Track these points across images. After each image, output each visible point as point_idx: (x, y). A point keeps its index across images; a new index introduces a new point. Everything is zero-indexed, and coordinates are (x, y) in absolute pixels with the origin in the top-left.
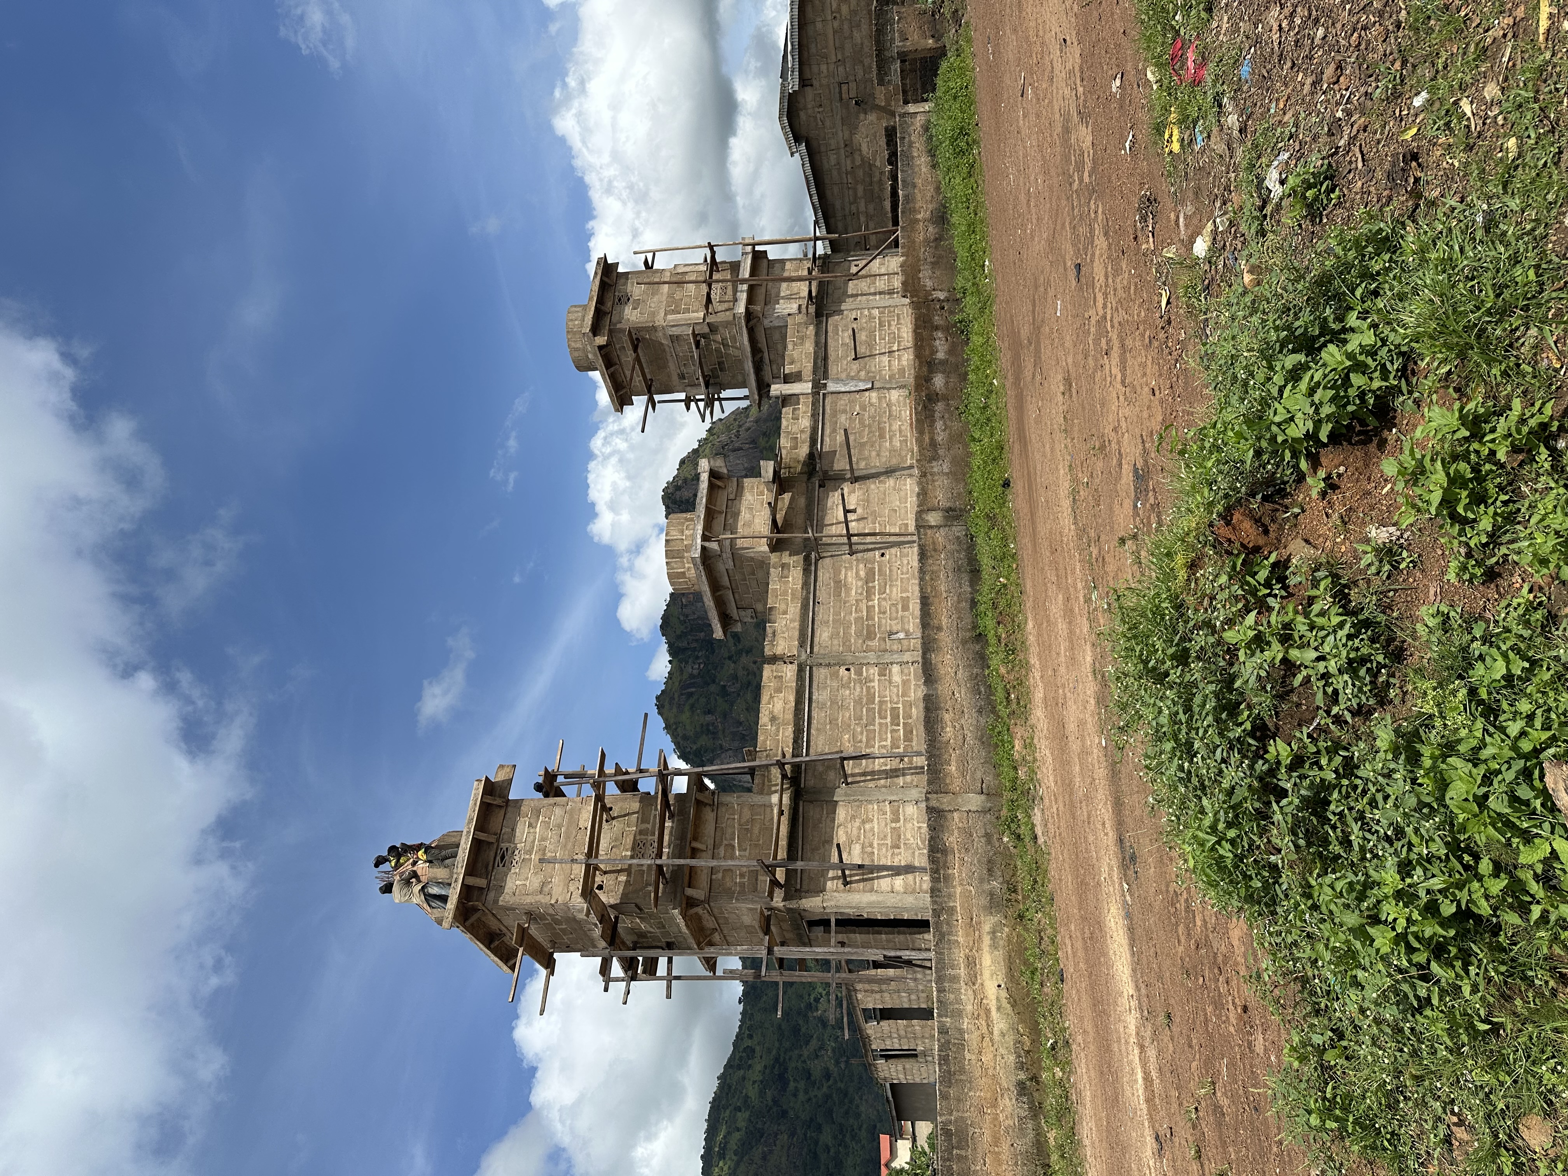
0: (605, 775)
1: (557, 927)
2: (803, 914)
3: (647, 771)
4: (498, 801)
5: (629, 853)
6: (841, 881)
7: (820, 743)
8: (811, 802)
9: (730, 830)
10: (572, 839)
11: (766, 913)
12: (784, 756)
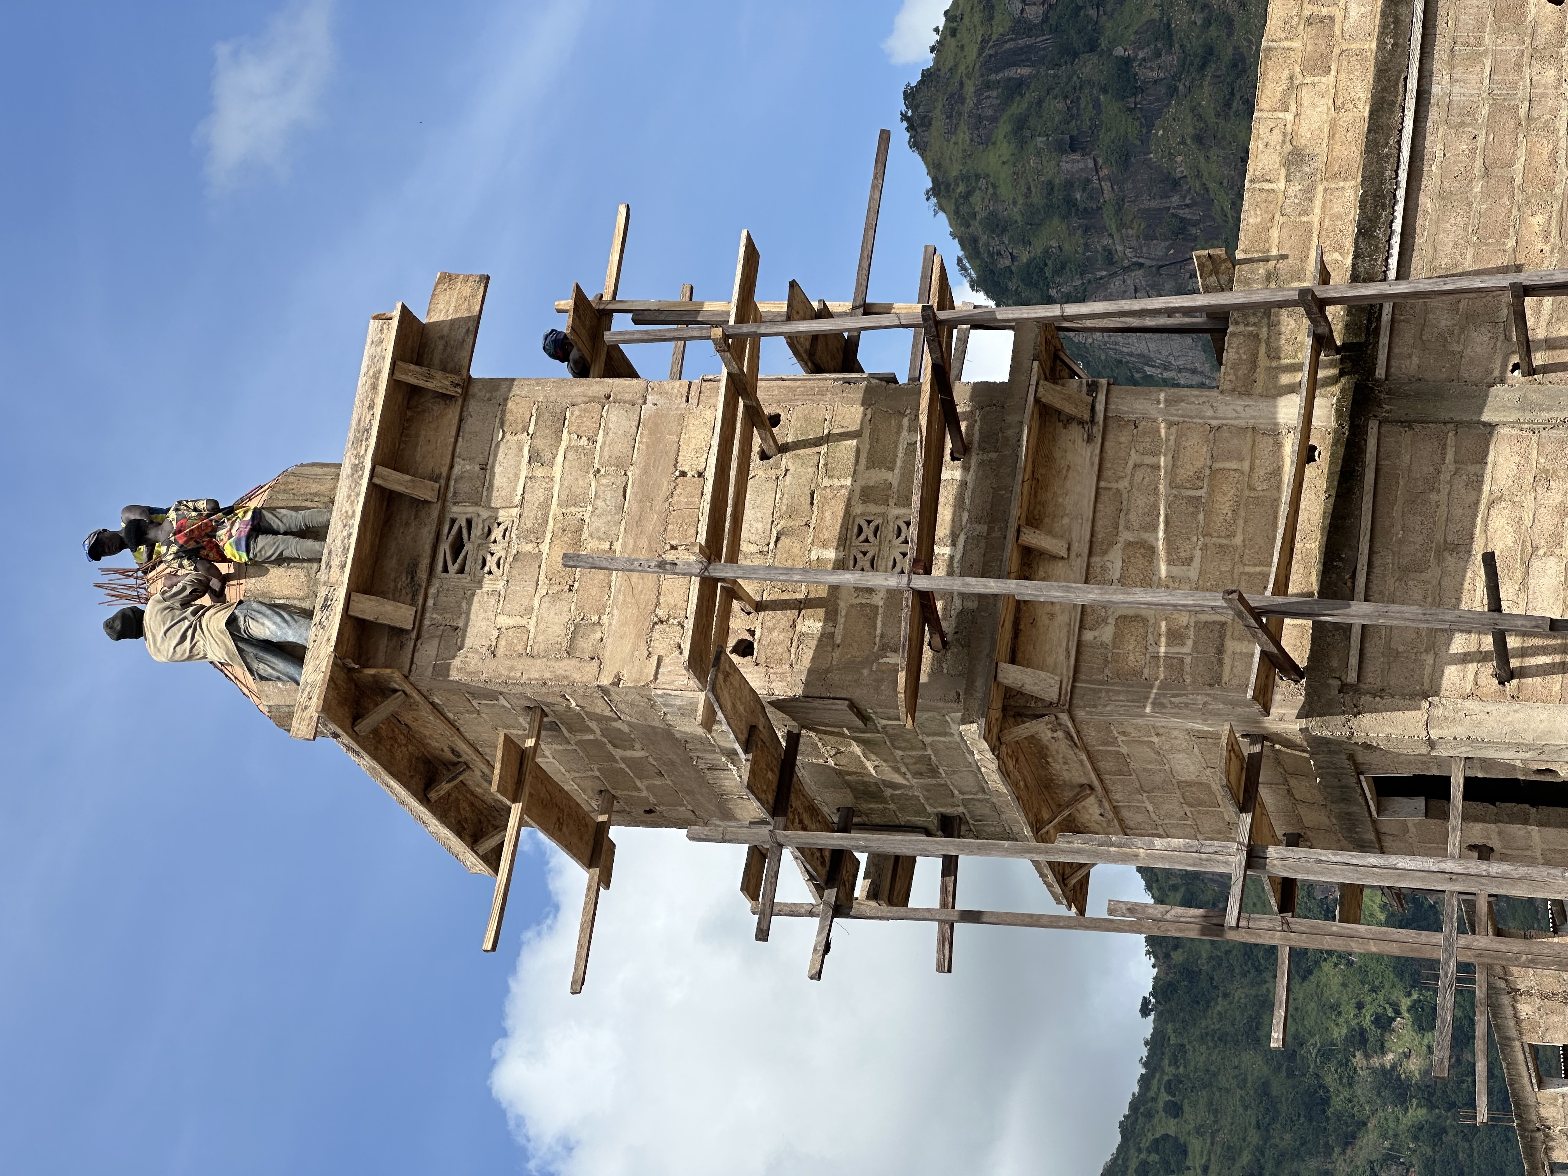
0: (759, 318)
1: (618, 753)
2: (1362, 757)
3: (886, 309)
4: (439, 383)
5: (830, 554)
6: (1489, 669)
7: (1447, 241)
8: (1408, 424)
9: (1141, 501)
10: (659, 505)
11: (1248, 749)
12: (1325, 277)
